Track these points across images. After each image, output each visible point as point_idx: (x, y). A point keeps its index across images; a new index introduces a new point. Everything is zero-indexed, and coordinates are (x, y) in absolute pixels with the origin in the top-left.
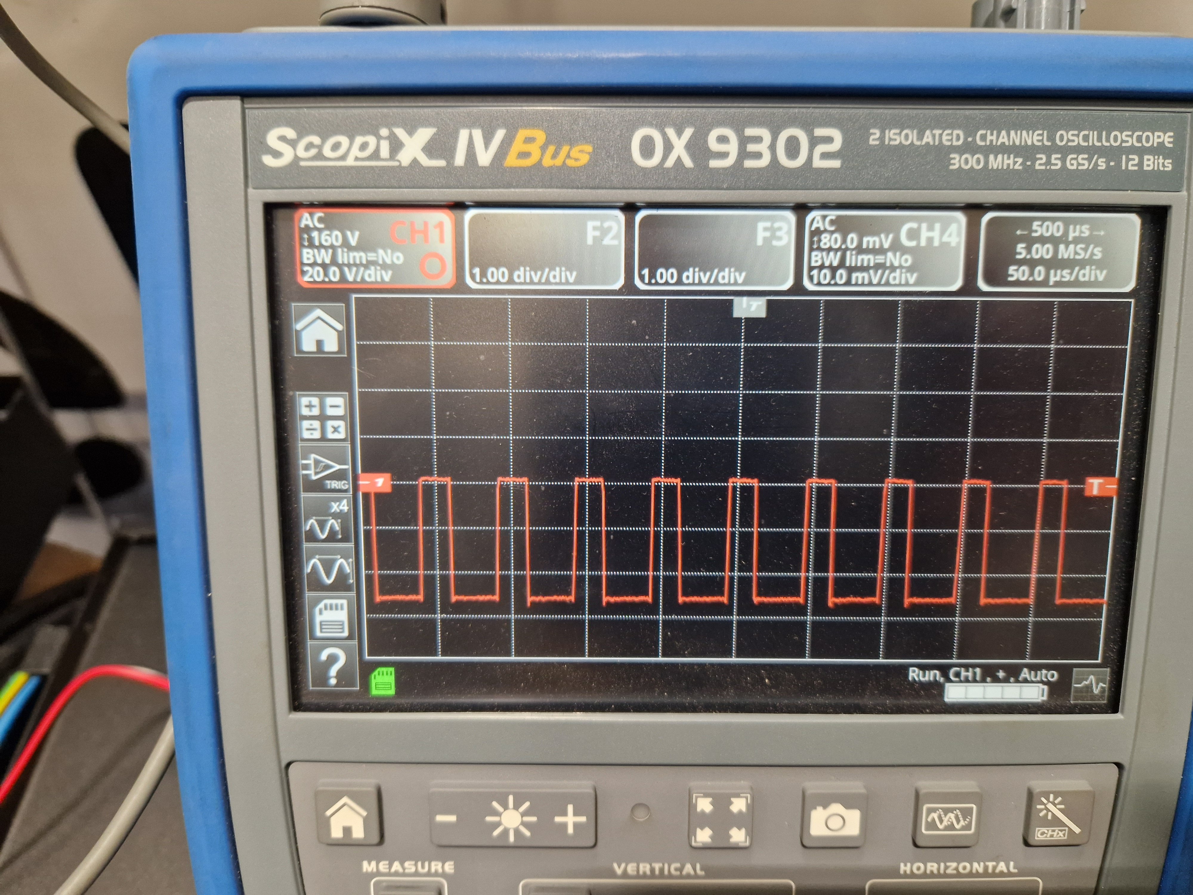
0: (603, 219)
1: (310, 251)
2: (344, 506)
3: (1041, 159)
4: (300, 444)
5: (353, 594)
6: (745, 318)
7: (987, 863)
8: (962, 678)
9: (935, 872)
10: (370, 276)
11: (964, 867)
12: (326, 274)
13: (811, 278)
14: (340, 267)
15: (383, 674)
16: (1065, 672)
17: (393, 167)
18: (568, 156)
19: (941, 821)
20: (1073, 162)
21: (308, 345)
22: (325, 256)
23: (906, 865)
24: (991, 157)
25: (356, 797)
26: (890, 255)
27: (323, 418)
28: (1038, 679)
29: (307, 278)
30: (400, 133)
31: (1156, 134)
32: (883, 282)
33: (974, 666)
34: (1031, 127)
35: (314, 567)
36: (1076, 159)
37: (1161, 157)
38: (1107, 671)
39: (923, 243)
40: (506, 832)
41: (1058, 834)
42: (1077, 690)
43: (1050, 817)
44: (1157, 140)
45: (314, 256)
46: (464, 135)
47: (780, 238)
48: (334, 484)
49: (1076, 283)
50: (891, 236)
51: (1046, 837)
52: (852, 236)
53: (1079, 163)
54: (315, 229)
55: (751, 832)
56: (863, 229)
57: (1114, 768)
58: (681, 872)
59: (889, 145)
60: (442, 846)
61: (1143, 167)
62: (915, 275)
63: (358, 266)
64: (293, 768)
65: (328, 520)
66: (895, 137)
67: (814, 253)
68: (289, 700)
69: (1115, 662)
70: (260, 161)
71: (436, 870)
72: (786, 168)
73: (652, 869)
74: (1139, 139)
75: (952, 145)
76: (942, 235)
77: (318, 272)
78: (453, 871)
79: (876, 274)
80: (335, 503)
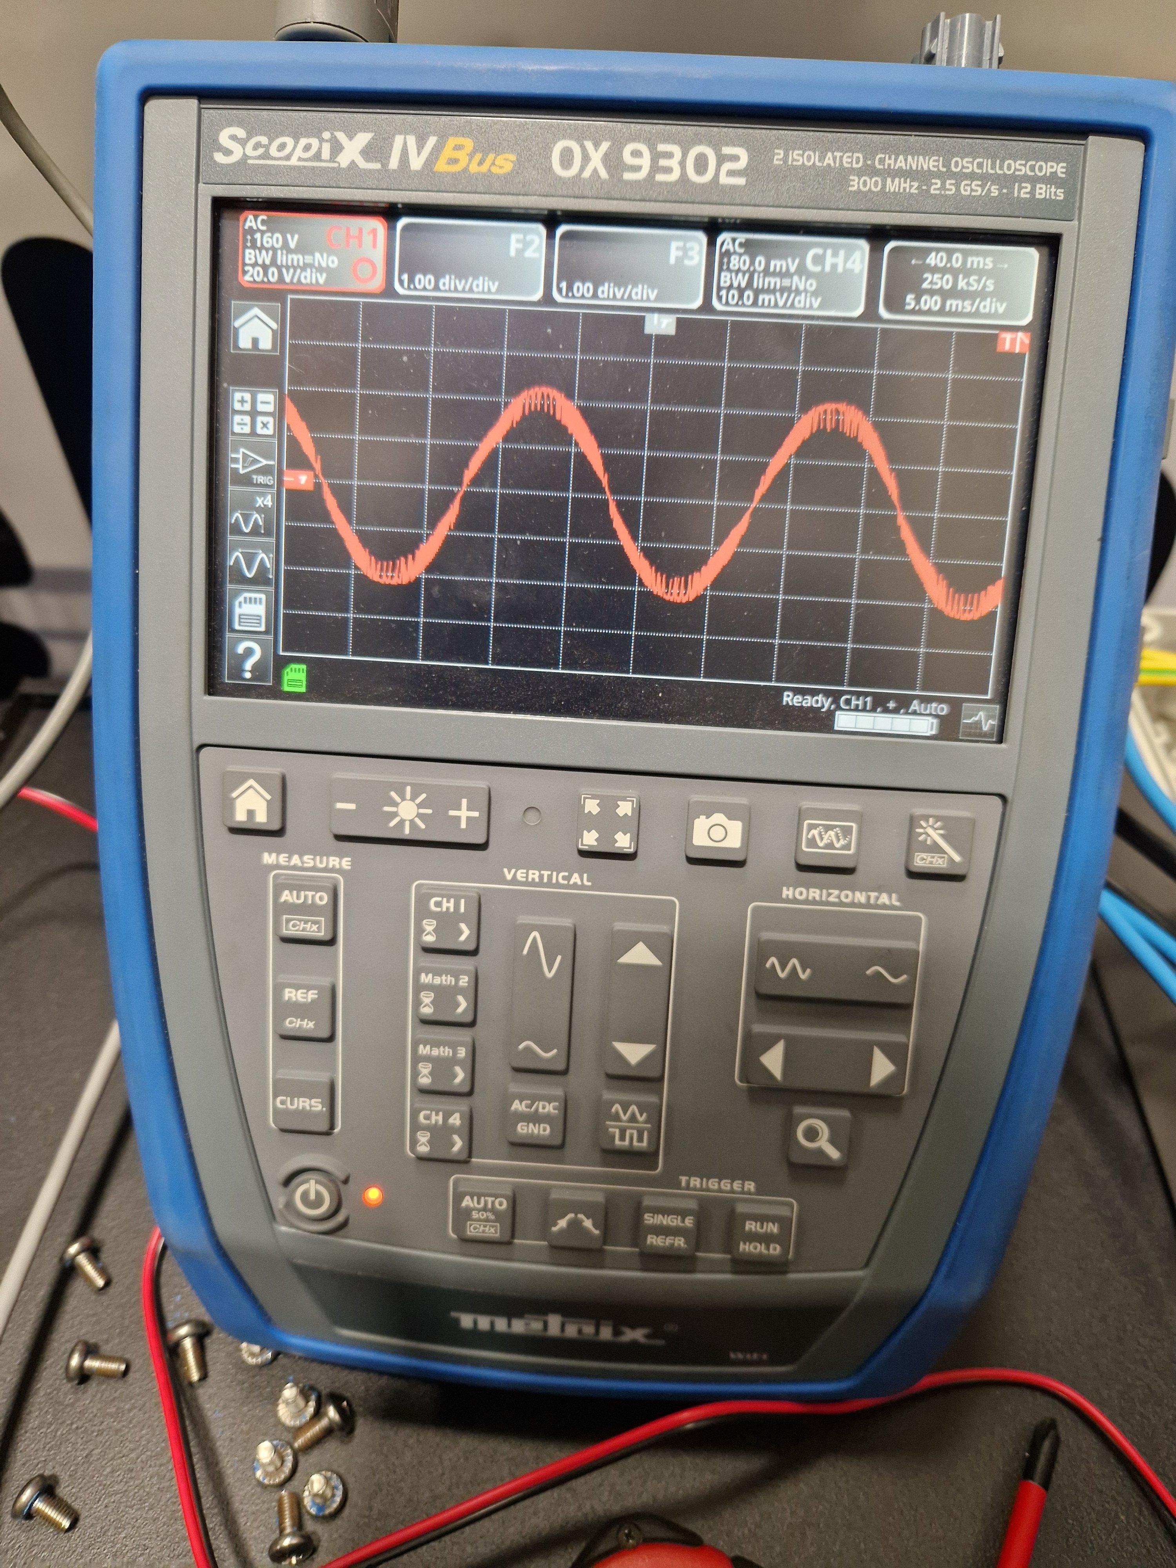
0: (525, 232)
1: (252, 251)
2: (269, 501)
3: (936, 184)
4: (231, 438)
5: (272, 589)
6: (656, 335)
7: (870, 893)
8: (853, 707)
9: (818, 898)
10: (306, 277)
11: (847, 896)
12: (266, 274)
13: (720, 298)
14: (279, 268)
15: (295, 671)
16: (956, 705)
17: (333, 168)
18: (493, 164)
19: (822, 839)
20: (966, 188)
21: (245, 343)
22: (265, 257)
24: (889, 180)
25: (262, 780)
26: (796, 278)
27: (254, 413)
28: (928, 712)
29: (248, 278)
30: (341, 136)
31: (1049, 164)
32: (788, 305)
33: (866, 694)
34: (926, 152)
35: (237, 560)
36: (970, 185)
37: (1053, 186)
38: (997, 707)
39: (828, 268)
40: (402, 822)
41: (937, 861)
42: (968, 724)
43: (929, 842)
44: (1049, 170)
45: (255, 256)
46: (399, 140)
47: (692, 258)
48: (261, 479)
49: (977, 314)
50: (797, 261)
51: (925, 863)
52: (760, 259)
53: (972, 189)
54: (258, 230)
55: (637, 839)
56: (771, 251)
57: (998, 801)
58: (569, 882)
59: (792, 165)
60: (340, 838)
61: (1035, 195)
62: (819, 300)
63: (295, 268)
64: (204, 751)
65: (252, 515)
66: (798, 158)
67: (723, 274)
68: (205, 684)
69: (1004, 697)
70: (212, 158)
71: (334, 866)
72: (694, 183)
73: (541, 877)
74: (1032, 168)
75: (852, 168)
76: (846, 261)
77: (258, 272)
78: (349, 868)
79: (781, 297)
80: (260, 498)
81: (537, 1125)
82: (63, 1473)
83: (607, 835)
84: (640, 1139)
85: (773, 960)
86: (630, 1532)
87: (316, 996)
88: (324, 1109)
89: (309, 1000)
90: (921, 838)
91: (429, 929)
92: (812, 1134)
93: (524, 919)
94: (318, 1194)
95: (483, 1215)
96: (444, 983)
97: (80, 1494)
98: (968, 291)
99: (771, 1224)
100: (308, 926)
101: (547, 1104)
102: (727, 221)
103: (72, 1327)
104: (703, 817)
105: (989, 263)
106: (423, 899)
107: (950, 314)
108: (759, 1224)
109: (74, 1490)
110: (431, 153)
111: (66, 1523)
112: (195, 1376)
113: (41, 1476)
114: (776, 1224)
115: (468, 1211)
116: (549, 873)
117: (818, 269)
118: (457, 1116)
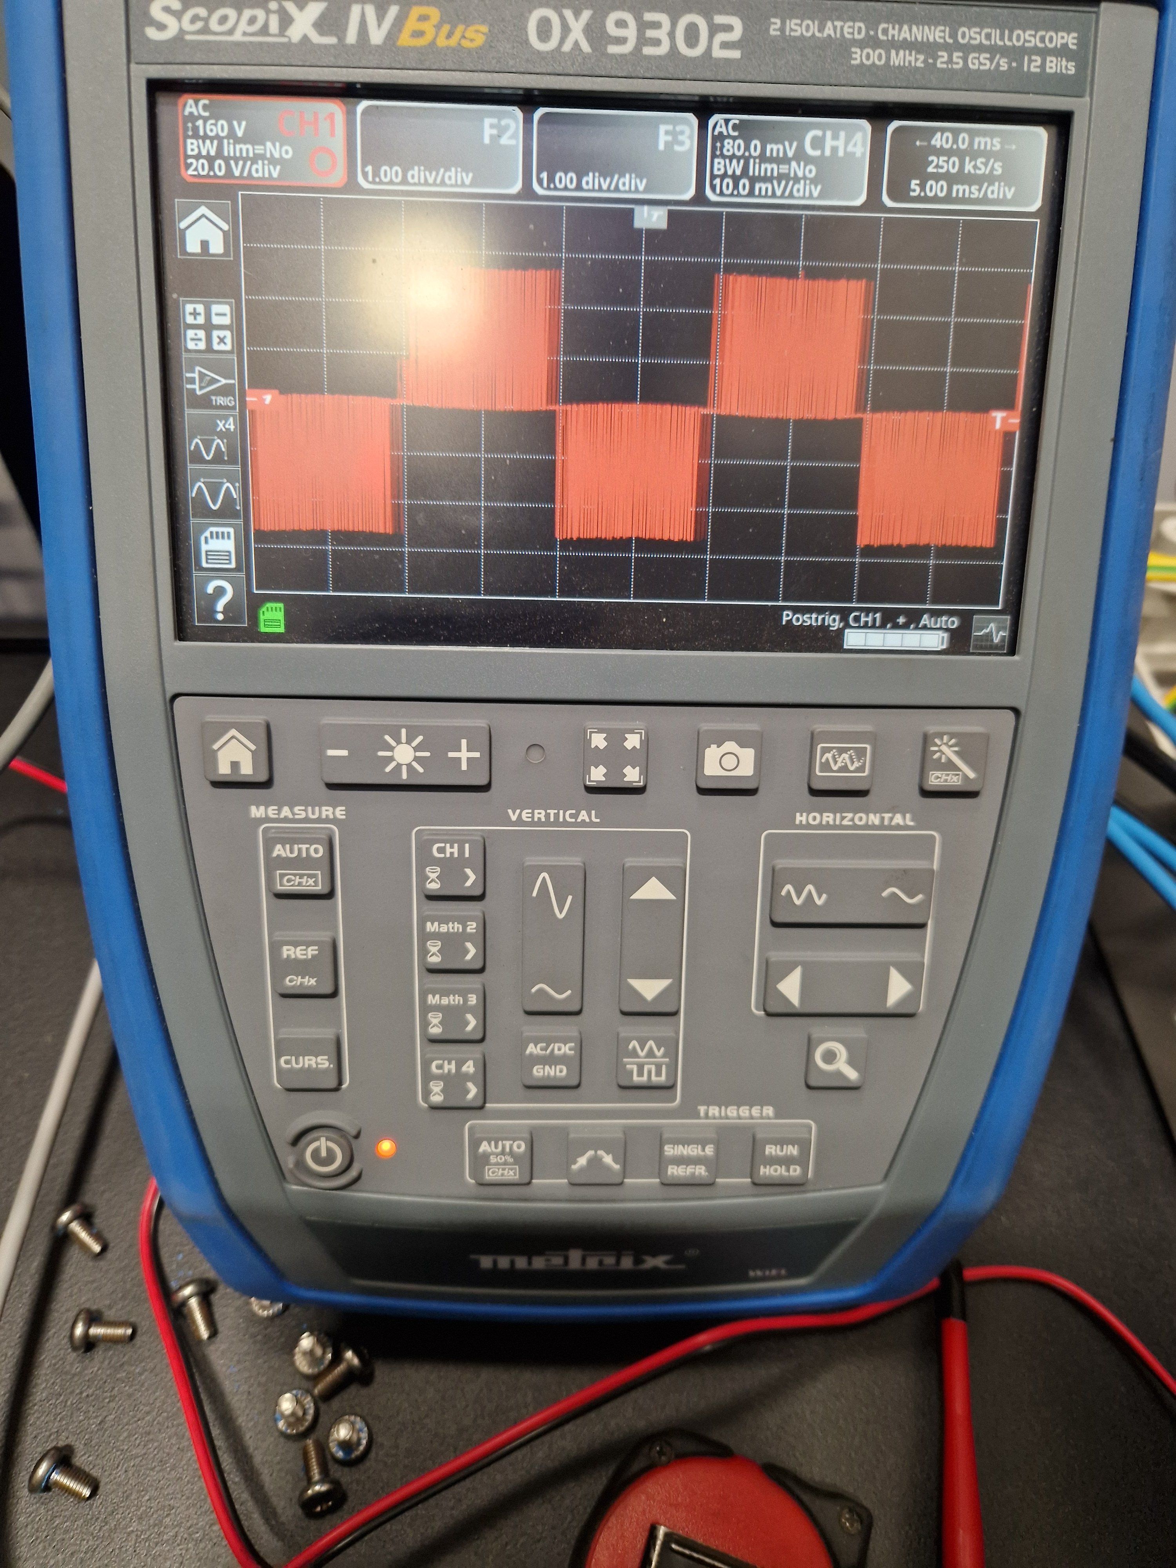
0: (500, 116)
1: (194, 141)
2: (231, 425)
3: (943, 57)
4: (184, 355)
5: (240, 522)
6: (647, 230)
7: (883, 815)
8: (862, 625)
9: (831, 823)
10: (257, 171)
11: (861, 818)
12: (211, 168)
13: (713, 187)
14: (227, 160)
15: (272, 610)
16: (966, 618)
17: (283, 44)
19: (836, 762)
20: (974, 61)
21: (193, 246)
22: (210, 148)
23: (801, 816)
24: (893, 52)
25: (243, 729)
26: (794, 164)
27: (208, 327)
28: (938, 626)
29: (191, 172)
31: (1060, 34)
32: (787, 194)
33: (876, 610)
34: (931, 21)
35: (200, 491)
36: (978, 58)
37: (1064, 59)
38: (1008, 618)
39: (828, 153)
40: (398, 767)
41: (952, 778)
42: (979, 636)
43: (943, 760)
44: (1060, 42)
45: (199, 147)
46: (355, 11)
47: (682, 143)
48: (220, 400)
49: (985, 200)
50: (795, 144)
51: (940, 781)
52: (756, 142)
53: (980, 62)
54: (200, 117)
55: (645, 772)
56: (767, 135)
57: (1011, 715)
58: (576, 820)
59: (790, 36)
60: (331, 786)
61: (1045, 69)
62: (819, 187)
63: (245, 160)
64: (178, 701)
65: (213, 440)
66: (796, 28)
67: (716, 161)
68: (174, 627)
69: (1015, 608)
70: (143, 34)
71: (327, 816)
72: (686, 56)
73: (547, 816)
74: (1042, 39)
75: (854, 39)
76: (846, 144)
77: (203, 165)
78: (344, 817)
79: (779, 185)
80: (221, 421)
81: (553, 1067)
82: (77, 1443)
83: (615, 769)
84: (658, 1074)
85: (789, 887)
86: (661, 1448)
87: (317, 952)
88: (332, 1066)
89: (310, 957)
90: (936, 756)
91: (433, 876)
92: (830, 1057)
93: (531, 860)
94: (329, 1151)
95: (501, 1159)
96: (451, 930)
97: (98, 1461)
98: (976, 175)
99: (790, 1147)
100: (304, 880)
101: (563, 1046)
102: (719, 99)
103: (71, 1296)
104: (714, 746)
105: (996, 144)
106: (424, 847)
107: (957, 201)
108: (778, 1146)
109: (91, 1458)
110: (393, 25)
111: (86, 1492)
112: (204, 1333)
113: (56, 1448)
114: (796, 1146)
115: (486, 1156)
116: (556, 811)
117: (817, 153)
118: (470, 1063)
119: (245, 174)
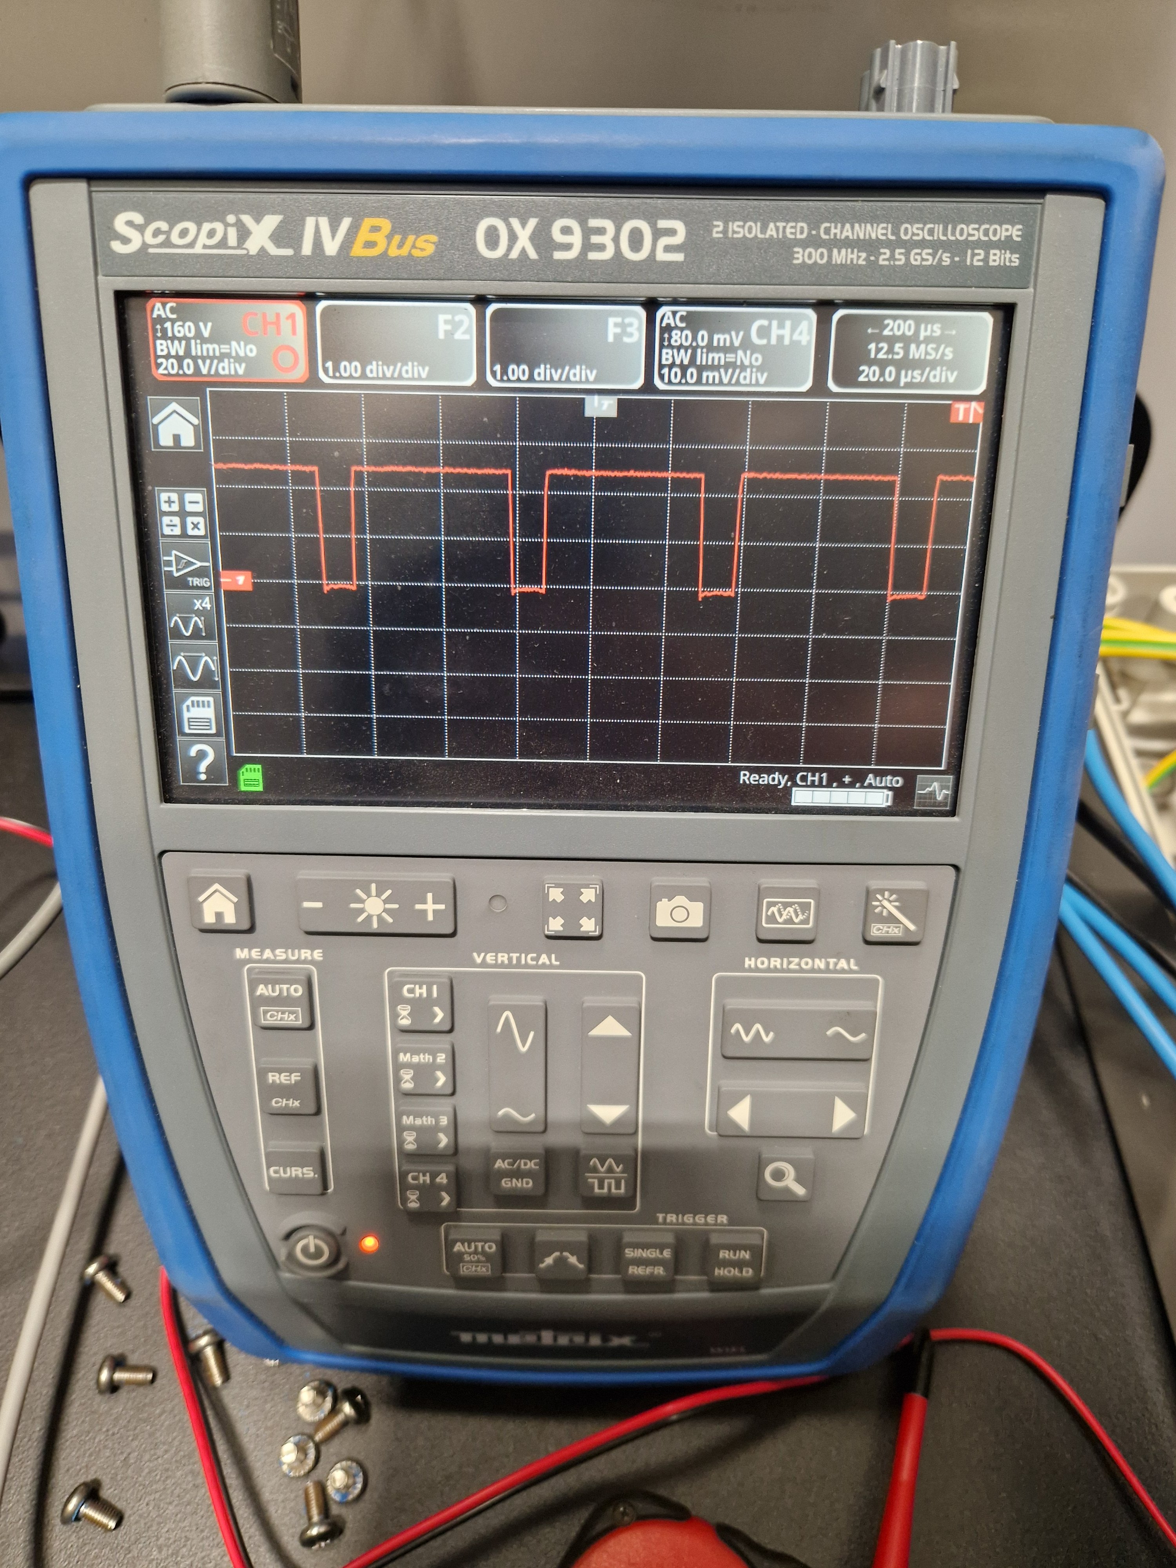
0: (454, 312)
1: (163, 342)
2: (207, 604)
3: (885, 254)
4: (161, 540)
5: (219, 691)
6: (596, 418)
7: (828, 960)
8: (809, 783)
9: (779, 966)
10: (224, 369)
11: (807, 963)
12: (181, 367)
13: (662, 377)
14: (195, 359)
15: (251, 771)
16: (910, 778)
18: (414, 246)
20: (917, 257)
21: (166, 440)
22: (178, 348)
23: (750, 960)
24: (835, 251)
25: (225, 883)
26: (740, 353)
27: (183, 514)
28: (883, 785)
29: (161, 371)
30: (247, 219)
31: (1005, 226)
32: (733, 381)
33: (821, 770)
34: (874, 219)
35: (180, 662)
36: (920, 254)
37: (1008, 252)
38: (951, 778)
39: (774, 341)
40: (369, 917)
41: (893, 930)
42: (922, 796)
43: (885, 913)
44: (1004, 234)
45: (168, 347)
46: (310, 222)
47: (631, 335)
48: (196, 581)
49: (926, 384)
50: (741, 334)
51: (882, 934)
52: (703, 333)
53: (923, 258)
54: (168, 319)
55: (602, 923)
56: (714, 325)
57: (952, 870)
58: (537, 962)
59: (733, 238)
60: (309, 933)
61: (988, 262)
62: (765, 375)
63: (212, 359)
64: (166, 857)
65: (192, 618)
66: (739, 230)
67: (664, 351)
68: (160, 791)
69: (956, 768)
70: (109, 247)
71: (306, 958)
72: (630, 261)
73: (510, 959)
74: (986, 232)
75: (796, 239)
76: (792, 333)
77: (172, 364)
78: (321, 959)
79: (726, 373)
80: (198, 601)
81: (520, 1180)
82: (104, 1477)
83: (572, 918)
84: (618, 1187)
85: (738, 1026)
86: (625, 1509)
87: (299, 1078)
88: (316, 1176)
89: (293, 1082)
90: (877, 911)
91: (404, 1013)
92: (779, 1175)
93: (496, 999)
94: (317, 1247)
95: (474, 1257)
96: (422, 1061)
97: (123, 1494)
98: (918, 360)
99: (743, 1252)
100: (286, 1016)
101: (528, 1161)
102: (668, 297)
103: (98, 1339)
104: (665, 900)
106: (395, 988)
107: (905, 385)
108: (732, 1252)
109: (116, 1492)
111: (112, 1524)
112: (218, 1379)
113: (85, 1484)
114: (748, 1252)
115: (460, 1255)
116: (518, 955)
117: (764, 342)
118: (443, 1175)
119: (213, 372)
